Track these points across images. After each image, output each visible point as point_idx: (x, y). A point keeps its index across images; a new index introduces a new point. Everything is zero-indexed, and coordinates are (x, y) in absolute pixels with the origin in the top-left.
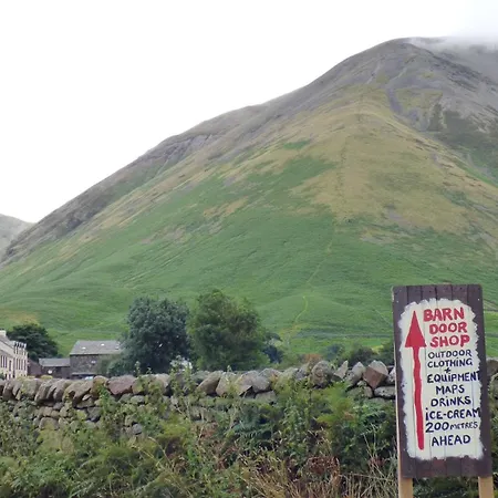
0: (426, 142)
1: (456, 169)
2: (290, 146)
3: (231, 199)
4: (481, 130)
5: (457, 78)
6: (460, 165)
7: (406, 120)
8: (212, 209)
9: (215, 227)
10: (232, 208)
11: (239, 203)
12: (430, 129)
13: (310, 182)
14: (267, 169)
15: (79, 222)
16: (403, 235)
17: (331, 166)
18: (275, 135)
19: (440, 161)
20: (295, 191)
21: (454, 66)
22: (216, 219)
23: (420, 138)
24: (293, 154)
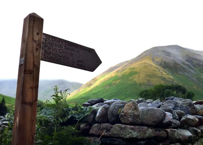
0: (159, 68)
1: (164, 73)
2: (131, 69)
3: (118, 80)
4: (171, 65)
5: (167, 54)
6: (165, 72)
7: (155, 63)
8: (114, 82)
9: (114, 85)
10: (118, 82)
11: (119, 81)
12: (160, 65)
13: (133, 76)
14: (126, 73)
15: (92, 84)
16: (151, 87)
17: (138, 73)
18: (129, 67)
19: (161, 71)
20: (130, 78)
21: (166, 52)
22: (114, 84)
23: (157, 67)
24: (131, 70)
